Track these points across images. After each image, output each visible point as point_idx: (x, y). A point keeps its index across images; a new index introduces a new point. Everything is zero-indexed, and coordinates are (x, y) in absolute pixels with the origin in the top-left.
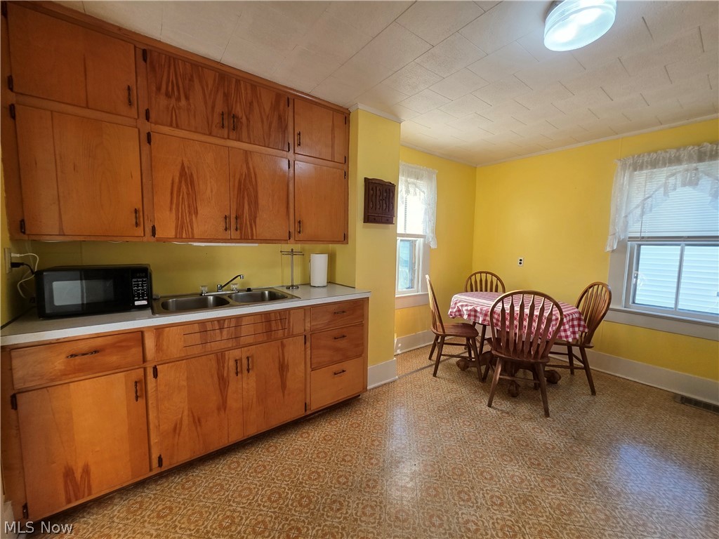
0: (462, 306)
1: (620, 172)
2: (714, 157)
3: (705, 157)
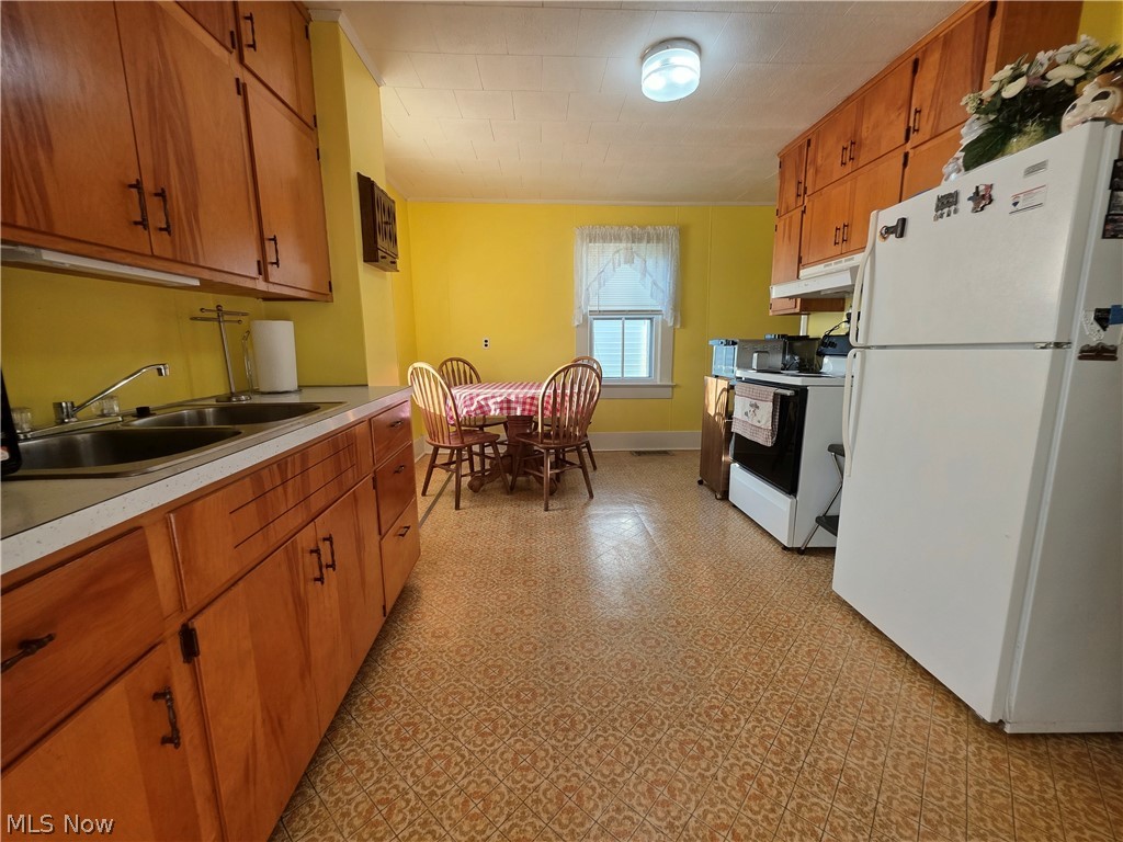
1: (579, 242)
2: (640, 240)
3: (635, 239)
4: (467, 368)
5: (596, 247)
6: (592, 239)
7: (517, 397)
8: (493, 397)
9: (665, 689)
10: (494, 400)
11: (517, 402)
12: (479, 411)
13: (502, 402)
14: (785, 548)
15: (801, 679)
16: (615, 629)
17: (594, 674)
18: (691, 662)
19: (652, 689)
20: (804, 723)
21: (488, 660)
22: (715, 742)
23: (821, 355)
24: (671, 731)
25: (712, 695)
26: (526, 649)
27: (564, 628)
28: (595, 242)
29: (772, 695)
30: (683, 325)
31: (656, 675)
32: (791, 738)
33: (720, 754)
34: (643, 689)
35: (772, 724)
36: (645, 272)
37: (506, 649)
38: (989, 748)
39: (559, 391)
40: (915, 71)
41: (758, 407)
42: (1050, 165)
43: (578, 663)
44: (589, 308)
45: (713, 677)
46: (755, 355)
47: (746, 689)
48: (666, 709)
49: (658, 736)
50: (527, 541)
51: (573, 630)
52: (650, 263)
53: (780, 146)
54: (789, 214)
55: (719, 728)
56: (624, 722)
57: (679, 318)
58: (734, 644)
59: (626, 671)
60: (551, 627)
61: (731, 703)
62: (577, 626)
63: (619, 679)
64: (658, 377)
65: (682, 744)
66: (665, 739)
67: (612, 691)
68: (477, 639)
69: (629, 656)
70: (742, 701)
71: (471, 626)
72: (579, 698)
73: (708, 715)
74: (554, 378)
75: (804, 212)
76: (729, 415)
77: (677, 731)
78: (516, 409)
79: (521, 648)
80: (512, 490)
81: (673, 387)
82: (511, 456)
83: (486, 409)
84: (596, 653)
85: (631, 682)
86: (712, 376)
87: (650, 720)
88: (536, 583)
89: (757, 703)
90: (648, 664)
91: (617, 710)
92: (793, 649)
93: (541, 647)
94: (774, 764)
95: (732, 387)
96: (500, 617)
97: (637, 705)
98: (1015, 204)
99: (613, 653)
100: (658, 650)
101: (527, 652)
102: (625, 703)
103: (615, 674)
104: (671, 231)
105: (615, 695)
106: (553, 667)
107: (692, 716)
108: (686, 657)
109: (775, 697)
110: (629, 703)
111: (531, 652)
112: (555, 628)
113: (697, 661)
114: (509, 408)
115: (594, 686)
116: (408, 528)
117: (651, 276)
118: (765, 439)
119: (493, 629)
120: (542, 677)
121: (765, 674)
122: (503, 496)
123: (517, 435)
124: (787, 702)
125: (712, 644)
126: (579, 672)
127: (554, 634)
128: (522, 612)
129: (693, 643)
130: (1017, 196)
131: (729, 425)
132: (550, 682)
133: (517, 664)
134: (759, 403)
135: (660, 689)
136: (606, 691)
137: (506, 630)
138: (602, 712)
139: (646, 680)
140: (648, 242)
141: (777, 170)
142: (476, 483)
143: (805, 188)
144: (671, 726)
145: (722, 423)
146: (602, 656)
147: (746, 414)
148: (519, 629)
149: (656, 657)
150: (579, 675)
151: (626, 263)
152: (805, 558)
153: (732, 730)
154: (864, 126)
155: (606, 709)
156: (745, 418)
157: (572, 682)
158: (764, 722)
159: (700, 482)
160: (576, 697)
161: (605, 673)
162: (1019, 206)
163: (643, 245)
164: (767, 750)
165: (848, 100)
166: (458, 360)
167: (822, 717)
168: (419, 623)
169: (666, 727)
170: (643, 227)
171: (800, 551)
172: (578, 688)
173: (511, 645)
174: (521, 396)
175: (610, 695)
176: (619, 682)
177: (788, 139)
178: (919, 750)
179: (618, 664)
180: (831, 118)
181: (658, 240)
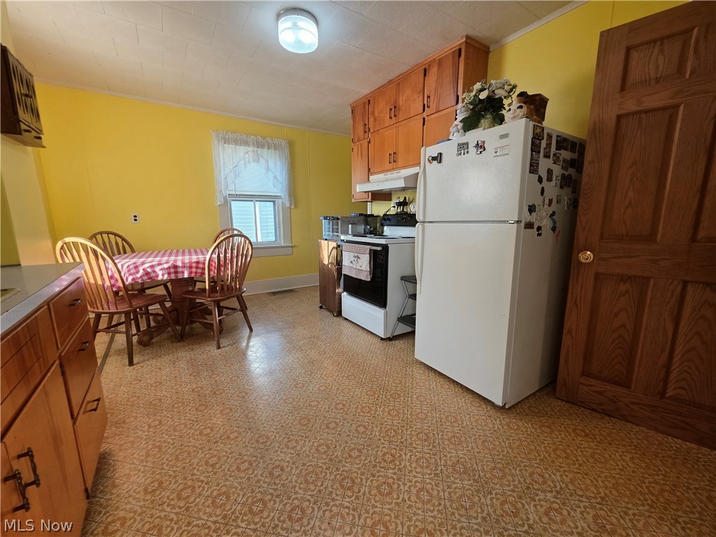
0: (152, 267)
1: (216, 142)
2: (263, 147)
3: (259, 145)
4: (119, 240)
5: (230, 148)
6: (227, 141)
7: (183, 263)
8: (159, 264)
9: (353, 454)
10: (160, 267)
11: (184, 267)
12: (145, 278)
13: (169, 268)
14: (382, 339)
15: (420, 416)
16: (305, 425)
17: (304, 465)
18: (361, 429)
19: (346, 458)
20: (432, 442)
21: (212, 492)
22: (395, 477)
23: (382, 225)
24: (369, 483)
25: (381, 446)
26: (243, 467)
27: (268, 438)
28: (229, 144)
29: (411, 431)
30: (296, 206)
31: (344, 448)
32: (430, 454)
33: (400, 483)
34: (340, 461)
35: (418, 450)
36: (268, 169)
37: (225, 475)
38: (503, 418)
39: (222, 256)
40: (425, 75)
41: (359, 258)
42: (510, 135)
43: (288, 462)
44: (228, 192)
45: (377, 434)
46: (350, 226)
47: (397, 434)
48: (359, 469)
49: (362, 491)
50: (210, 377)
51: (275, 437)
52: (271, 164)
53: (352, 100)
54: (360, 142)
55: (393, 467)
56: (338, 491)
57: (293, 202)
58: (380, 407)
59: (325, 452)
60: (257, 441)
61: (394, 446)
62: (277, 433)
63: (322, 461)
64: (282, 242)
65: (378, 488)
66: (367, 490)
67: (321, 472)
68: (194, 477)
69: (322, 441)
70: (398, 443)
71: (184, 468)
72: (300, 488)
73: (385, 461)
74: (217, 246)
75: (369, 142)
76: (339, 263)
77: (372, 481)
78: (183, 272)
79: (238, 469)
80: (183, 338)
81: (292, 247)
82: (177, 310)
83: (153, 275)
84: (299, 448)
85: (331, 460)
86: (323, 239)
87: (353, 482)
88: (231, 409)
89: (406, 440)
90: (336, 441)
91: (330, 485)
92: (410, 399)
93: (255, 461)
94: (429, 474)
95: (339, 246)
96: (210, 449)
97: (341, 475)
98: (496, 152)
99: (311, 443)
100: (339, 429)
101: (245, 470)
102: (333, 477)
103: (318, 459)
104: (283, 143)
105: (324, 474)
106: (271, 474)
107: (376, 465)
108: (357, 427)
109: (413, 432)
110: (335, 476)
111: (248, 469)
112: (261, 440)
113: (364, 427)
114: (176, 272)
115: (307, 474)
116: (98, 400)
117: (272, 172)
118: (365, 276)
119: (207, 463)
120: (265, 485)
121: (403, 420)
122: (175, 345)
123: (183, 293)
124: (419, 433)
125: (368, 412)
126: (292, 468)
127: (262, 446)
128: (228, 437)
129: (357, 416)
130: (496, 149)
131: (339, 270)
132: (274, 487)
133: (240, 483)
134: (360, 255)
135: (350, 456)
136: (316, 474)
137: (219, 459)
138: (320, 491)
139: (339, 454)
140: (268, 149)
141: (351, 114)
142: (146, 338)
143: (369, 129)
144: (367, 479)
145: (334, 268)
146: (304, 449)
147: (351, 262)
148: (231, 453)
149: (339, 434)
150: (294, 471)
151: (254, 161)
152: (393, 342)
153: (400, 464)
154: (401, 99)
155: (322, 488)
156: (351, 265)
157: (290, 478)
158: (414, 451)
159: (321, 307)
160: (297, 489)
161: (311, 461)
162: (498, 154)
163: (265, 150)
164: (422, 467)
165: (390, 82)
166: (108, 233)
167: (438, 434)
168: (125, 486)
169: (364, 481)
170: (264, 138)
171: (389, 339)
172: (296, 481)
173: (229, 470)
174: (187, 261)
175: (321, 476)
176: (323, 463)
177: (356, 97)
178: (481, 433)
179: (317, 450)
180: (381, 91)
181: (275, 148)
